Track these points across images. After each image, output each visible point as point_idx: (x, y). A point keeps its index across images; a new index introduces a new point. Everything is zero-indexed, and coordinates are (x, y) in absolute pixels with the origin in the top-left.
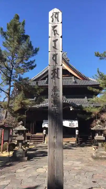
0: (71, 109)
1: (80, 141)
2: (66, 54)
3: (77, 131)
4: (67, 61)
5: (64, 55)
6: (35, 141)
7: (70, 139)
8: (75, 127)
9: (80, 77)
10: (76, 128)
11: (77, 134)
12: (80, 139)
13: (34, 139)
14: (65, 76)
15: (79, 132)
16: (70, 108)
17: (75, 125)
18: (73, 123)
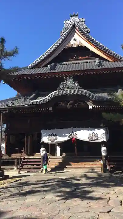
0: (90, 107)
1: (110, 168)
2: (85, 21)
3: (103, 149)
4: (85, 32)
5: (81, 23)
6: (30, 169)
7: (91, 163)
8: (100, 141)
9: (109, 57)
10: (103, 143)
11: (104, 154)
12: (110, 165)
13: (28, 163)
14: (84, 58)
15: (108, 151)
16: (88, 105)
17: (99, 136)
18: (95, 134)
